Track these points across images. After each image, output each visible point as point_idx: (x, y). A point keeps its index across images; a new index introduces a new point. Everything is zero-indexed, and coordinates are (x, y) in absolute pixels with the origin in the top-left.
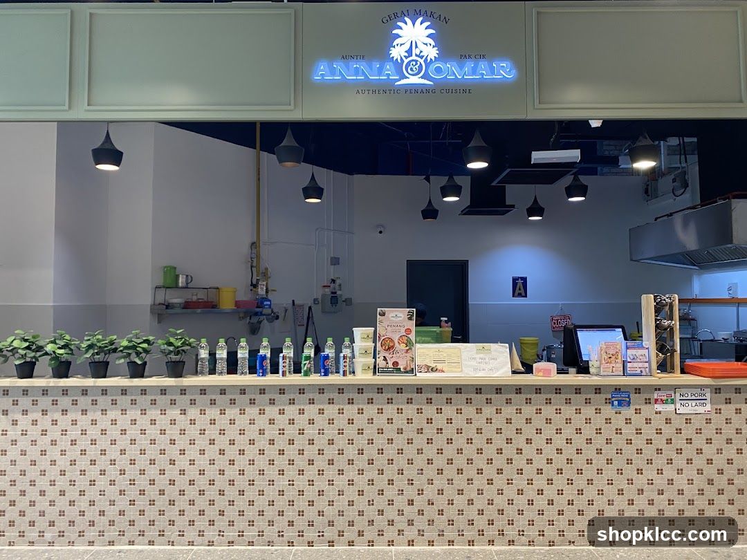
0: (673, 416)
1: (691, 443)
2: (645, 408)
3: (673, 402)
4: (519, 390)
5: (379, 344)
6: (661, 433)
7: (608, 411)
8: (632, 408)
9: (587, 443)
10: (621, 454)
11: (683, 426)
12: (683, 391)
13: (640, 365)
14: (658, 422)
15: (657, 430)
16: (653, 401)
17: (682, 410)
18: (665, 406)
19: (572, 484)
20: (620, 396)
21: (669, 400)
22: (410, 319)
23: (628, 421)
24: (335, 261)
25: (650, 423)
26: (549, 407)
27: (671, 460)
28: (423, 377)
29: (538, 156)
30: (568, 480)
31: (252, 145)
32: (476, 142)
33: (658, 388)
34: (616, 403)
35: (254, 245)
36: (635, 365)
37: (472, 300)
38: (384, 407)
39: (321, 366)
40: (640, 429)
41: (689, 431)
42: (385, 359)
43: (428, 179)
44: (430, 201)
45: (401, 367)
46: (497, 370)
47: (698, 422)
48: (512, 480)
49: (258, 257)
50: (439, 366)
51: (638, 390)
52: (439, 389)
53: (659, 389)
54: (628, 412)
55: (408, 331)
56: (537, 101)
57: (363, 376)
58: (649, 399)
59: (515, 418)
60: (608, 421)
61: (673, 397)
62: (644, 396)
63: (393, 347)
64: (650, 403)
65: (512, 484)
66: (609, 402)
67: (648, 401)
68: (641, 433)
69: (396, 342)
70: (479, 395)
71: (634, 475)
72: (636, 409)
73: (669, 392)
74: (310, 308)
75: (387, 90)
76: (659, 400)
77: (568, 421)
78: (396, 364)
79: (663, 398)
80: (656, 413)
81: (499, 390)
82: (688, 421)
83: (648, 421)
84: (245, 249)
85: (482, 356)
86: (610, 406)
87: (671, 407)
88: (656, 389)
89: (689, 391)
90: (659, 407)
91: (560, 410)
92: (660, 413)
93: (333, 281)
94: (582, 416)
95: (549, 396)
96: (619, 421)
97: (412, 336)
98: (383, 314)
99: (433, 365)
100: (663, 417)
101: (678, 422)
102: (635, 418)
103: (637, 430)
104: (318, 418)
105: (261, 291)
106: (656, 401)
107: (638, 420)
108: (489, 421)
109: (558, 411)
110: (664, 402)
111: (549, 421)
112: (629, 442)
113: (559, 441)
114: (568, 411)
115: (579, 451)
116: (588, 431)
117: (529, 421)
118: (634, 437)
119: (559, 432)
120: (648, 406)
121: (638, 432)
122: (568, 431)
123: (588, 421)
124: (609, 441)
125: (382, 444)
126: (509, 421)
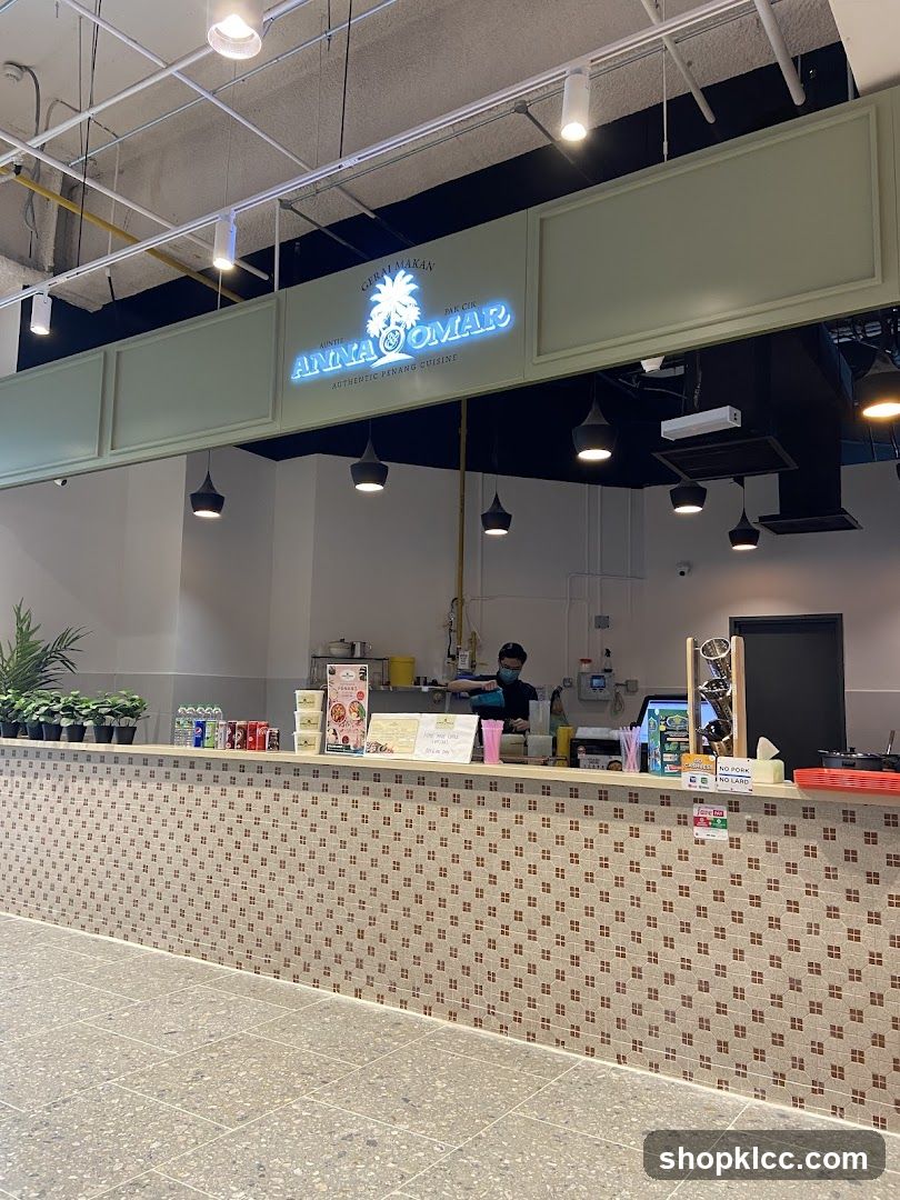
0: (725, 851)
1: (758, 905)
2: (678, 832)
3: (725, 825)
5: (329, 713)
6: (704, 879)
7: (619, 829)
8: (657, 828)
9: (587, 880)
10: (638, 906)
11: (745, 871)
14: (700, 858)
15: (697, 872)
16: (690, 821)
18: (712, 831)
19: (563, 944)
21: (719, 821)
22: (363, 678)
23: (650, 851)
24: (602, 622)
25: (687, 859)
26: (533, 814)
27: (723, 930)
29: (672, 428)
30: (558, 936)
32: (593, 418)
33: (699, 799)
37: (851, 687)
38: (338, 797)
40: (670, 868)
41: (754, 883)
42: (335, 733)
43: (740, 481)
44: (744, 517)
45: (351, 744)
46: (457, 753)
48: (482, 923)
50: (390, 744)
51: (666, 798)
52: (399, 777)
53: (702, 801)
54: (651, 835)
55: (361, 695)
56: (535, 353)
58: (685, 817)
59: (489, 827)
60: (619, 847)
61: (725, 817)
62: (676, 810)
63: (343, 716)
64: (686, 824)
65: (481, 928)
66: (620, 814)
67: (682, 821)
68: (670, 875)
69: (347, 709)
70: (444, 789)
71: (659, 947)
72: (663, 832)
73: (717, 808)
75: (364, 378)
76: (702, 820)
77: (560, 840)
78: (346, 739)
79: (708, 816)
80: (697, 842)
83: (683, 855)
86: (620, 823)
87: (722, 835)
88: (695, 801)
90: (701, 832)
91: (549, 820)
92: (703, 842)
94: (581, 835)
95: (534, 797)
96: (635, 850)
97: (366, 702)
98: (333, 672)
99: (383, 743)
100: (708, 851)
101: (735, 863)
102: (661, 846)
103: (664, 867)
106: (697, 820)
107: (666, 852)
108: (456, 828)
109: (546, 823)
110: (709, 824)
111: (533, 837)
112: (651, 887)
113: (546, 871)
114: (561, 824)
115: (575, 892)
116: (589, 861)
117: (506, 833)
118: (659, 880)
119: (546, 855)
120: (682, 829)
121: (667, 871)
122: (560, 857)
123: (589, 843)
124: (619, 882)
125: (335, 847)
126: (480, 831)
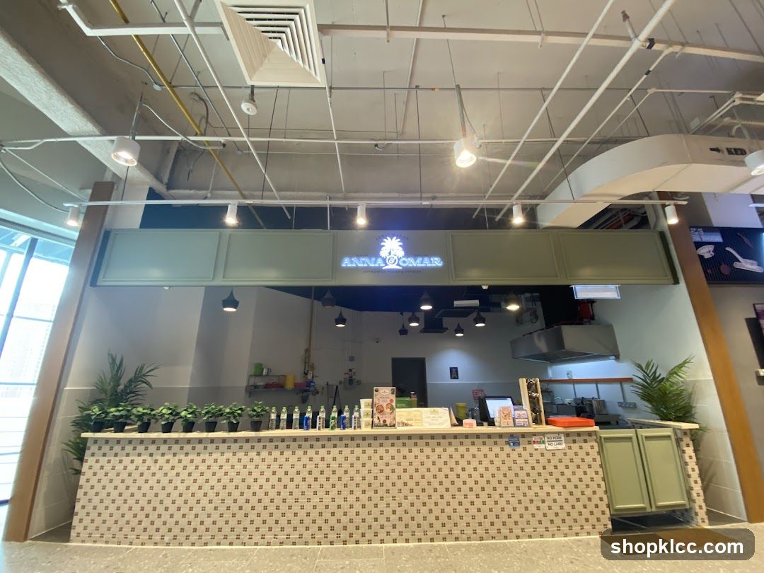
0: (545, 452)
1: (557, 468)
2: (528, 447)
3: (544, 442)
4: (455, 436)
5: (375, 409)
6: (539, 463)
7: (508, 449)
8: (521, 447)
9: (498, 470)
10: (518, 476)
11: (551, 458)
12: (549, 436)
13: (523, 420)
14: (537, 455)
15: (537, 460)
16: (532, 442)
17: (550, 448)
18: (540, 445)
20: (514, 440)
21: (542, 442)
22: (393, 393)
23: (520, 455)
24: (352, 359)
26: (473, 447)
27: (547, 479)
28: (400, 430)
29: (457, 303)
31: (309, 297)
32: (425, 296)
33: (534, 434)
34: (512, 444)
35: (307, 351)
36: (520, 420)
37: (429, 381)
38: (377, 449)
39: (342, 423)
40: (527, 460)
41: (554, 461)
42: (378, 418)
43: (402, 314)
44: (403, 326)
45: (388, 423)
46: (443, 424)
47: (559, 455)
49: (309, 356)
50: (410, 422)
51: (523, 435)
52: (410, 437)
54: (519, 449)
55: (392, 401)
56: (454, 277)
57: (366, 430)
58: (530, 441)
59: (454, 454)
60: (508, 455)
61: (543, 440)
62: (526, 439)
63: (383, 411)
64: (531, 444)
65: (455, 498)
66: (508, 443)
67: (529, 443)
68: (528, 463)
69: (384, 406)
70: (433, 440)
71: (527, 490)
72: (523, 448)
73: (541, 437)
74: (337, 387)
75: (378, 271)
76: (536, 442)
77: (485, 456)
78: (385, 421)
79: (538, 440)
80: (535, 450)
81: (444, 436)
82: (554, 454)
83: (531, 455)
84: (302, 352)
85: (434, 415)
86: (508, 446)
87: (543, 446)
89: (552, 436)
90: (536, 446)
91: (480, 448)
92: (537, 450)
93: (351, 370)
94: (493, 453)
95: (473, 440)
96: (514, 455)
97: (394, 404)
98: (377, 391)
99: (406, 422)
100: (539, 452)
101: (548, 455)
102: (523, 453)
104: (339, 457)
105: (310, 377)
106: (534, 442)
107: (525, 455)
108: (439, 457)
109: (479, 450)
110: (539, 443)
111: (474, 456)
112: (522, 469)
113: (481, 469)
114: (485, 449)
115: (493, 476)
116: (497, 462)
117: (462, 456)
118: (524, 465)
119: (480, 463)
120: (530, 446)
121: (526, 462)
122: (486, 463)
123: (497, 456)
124: (510, 469)
125: (377, 473)
126: (451, 457)
